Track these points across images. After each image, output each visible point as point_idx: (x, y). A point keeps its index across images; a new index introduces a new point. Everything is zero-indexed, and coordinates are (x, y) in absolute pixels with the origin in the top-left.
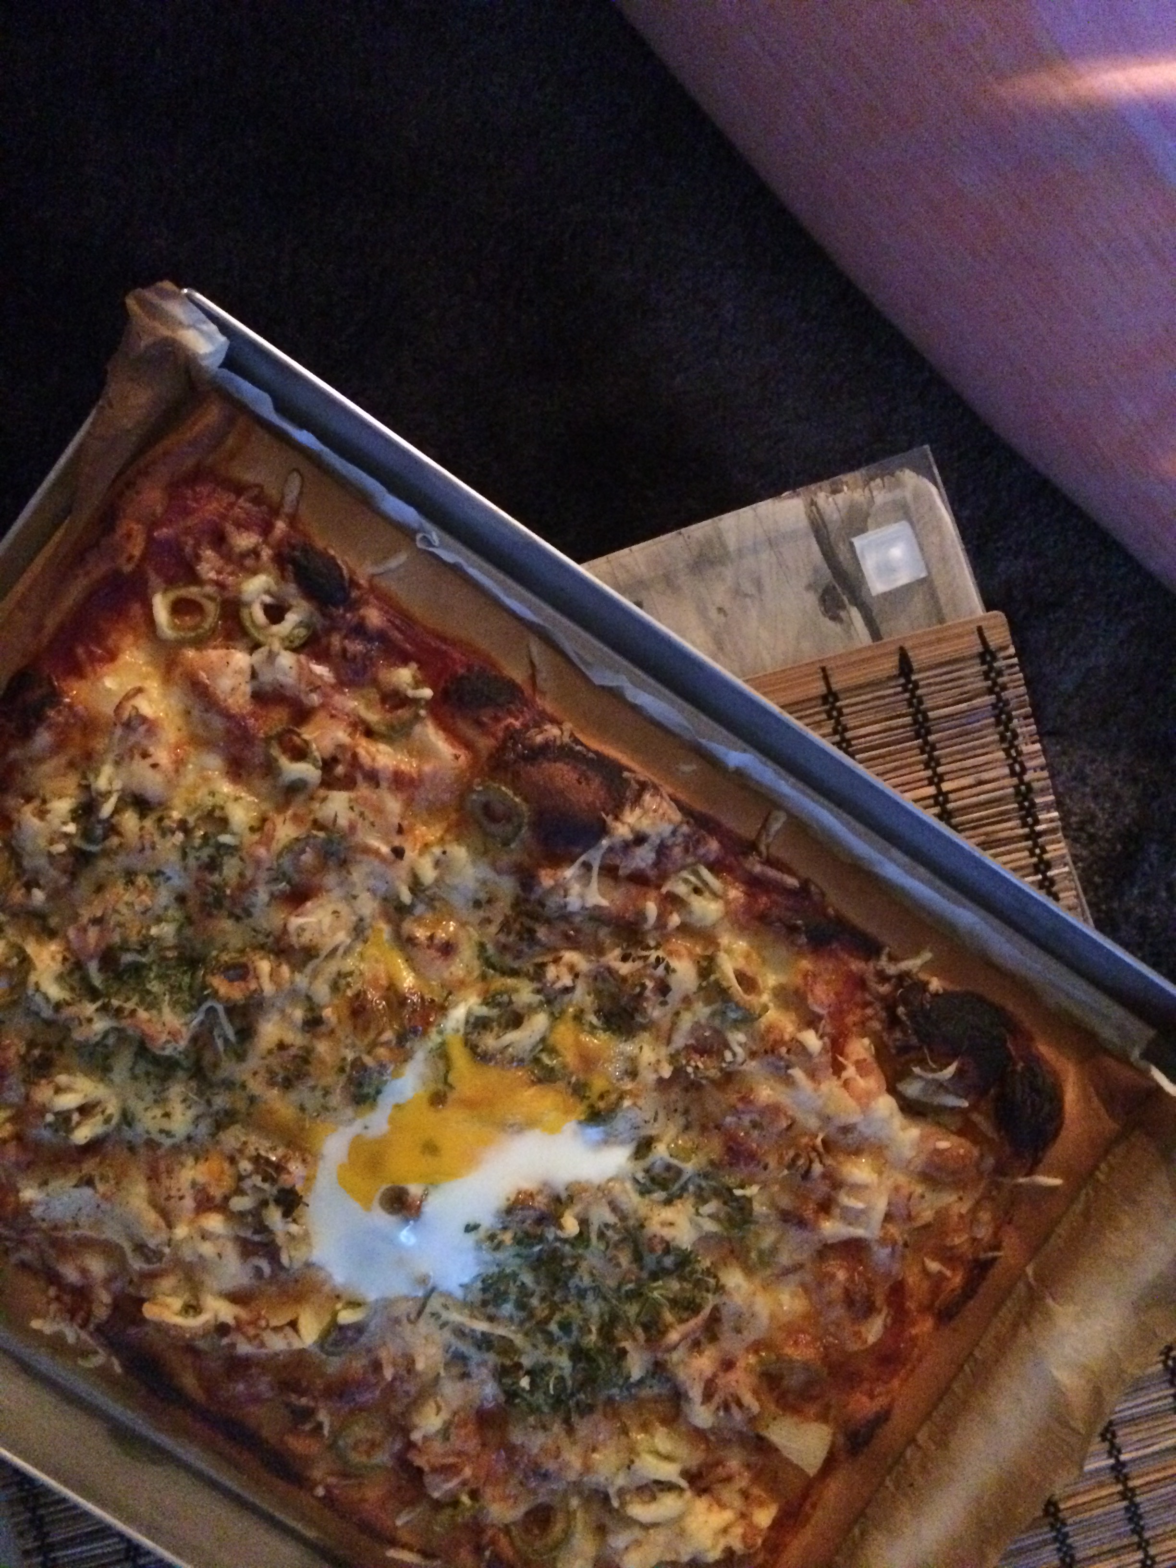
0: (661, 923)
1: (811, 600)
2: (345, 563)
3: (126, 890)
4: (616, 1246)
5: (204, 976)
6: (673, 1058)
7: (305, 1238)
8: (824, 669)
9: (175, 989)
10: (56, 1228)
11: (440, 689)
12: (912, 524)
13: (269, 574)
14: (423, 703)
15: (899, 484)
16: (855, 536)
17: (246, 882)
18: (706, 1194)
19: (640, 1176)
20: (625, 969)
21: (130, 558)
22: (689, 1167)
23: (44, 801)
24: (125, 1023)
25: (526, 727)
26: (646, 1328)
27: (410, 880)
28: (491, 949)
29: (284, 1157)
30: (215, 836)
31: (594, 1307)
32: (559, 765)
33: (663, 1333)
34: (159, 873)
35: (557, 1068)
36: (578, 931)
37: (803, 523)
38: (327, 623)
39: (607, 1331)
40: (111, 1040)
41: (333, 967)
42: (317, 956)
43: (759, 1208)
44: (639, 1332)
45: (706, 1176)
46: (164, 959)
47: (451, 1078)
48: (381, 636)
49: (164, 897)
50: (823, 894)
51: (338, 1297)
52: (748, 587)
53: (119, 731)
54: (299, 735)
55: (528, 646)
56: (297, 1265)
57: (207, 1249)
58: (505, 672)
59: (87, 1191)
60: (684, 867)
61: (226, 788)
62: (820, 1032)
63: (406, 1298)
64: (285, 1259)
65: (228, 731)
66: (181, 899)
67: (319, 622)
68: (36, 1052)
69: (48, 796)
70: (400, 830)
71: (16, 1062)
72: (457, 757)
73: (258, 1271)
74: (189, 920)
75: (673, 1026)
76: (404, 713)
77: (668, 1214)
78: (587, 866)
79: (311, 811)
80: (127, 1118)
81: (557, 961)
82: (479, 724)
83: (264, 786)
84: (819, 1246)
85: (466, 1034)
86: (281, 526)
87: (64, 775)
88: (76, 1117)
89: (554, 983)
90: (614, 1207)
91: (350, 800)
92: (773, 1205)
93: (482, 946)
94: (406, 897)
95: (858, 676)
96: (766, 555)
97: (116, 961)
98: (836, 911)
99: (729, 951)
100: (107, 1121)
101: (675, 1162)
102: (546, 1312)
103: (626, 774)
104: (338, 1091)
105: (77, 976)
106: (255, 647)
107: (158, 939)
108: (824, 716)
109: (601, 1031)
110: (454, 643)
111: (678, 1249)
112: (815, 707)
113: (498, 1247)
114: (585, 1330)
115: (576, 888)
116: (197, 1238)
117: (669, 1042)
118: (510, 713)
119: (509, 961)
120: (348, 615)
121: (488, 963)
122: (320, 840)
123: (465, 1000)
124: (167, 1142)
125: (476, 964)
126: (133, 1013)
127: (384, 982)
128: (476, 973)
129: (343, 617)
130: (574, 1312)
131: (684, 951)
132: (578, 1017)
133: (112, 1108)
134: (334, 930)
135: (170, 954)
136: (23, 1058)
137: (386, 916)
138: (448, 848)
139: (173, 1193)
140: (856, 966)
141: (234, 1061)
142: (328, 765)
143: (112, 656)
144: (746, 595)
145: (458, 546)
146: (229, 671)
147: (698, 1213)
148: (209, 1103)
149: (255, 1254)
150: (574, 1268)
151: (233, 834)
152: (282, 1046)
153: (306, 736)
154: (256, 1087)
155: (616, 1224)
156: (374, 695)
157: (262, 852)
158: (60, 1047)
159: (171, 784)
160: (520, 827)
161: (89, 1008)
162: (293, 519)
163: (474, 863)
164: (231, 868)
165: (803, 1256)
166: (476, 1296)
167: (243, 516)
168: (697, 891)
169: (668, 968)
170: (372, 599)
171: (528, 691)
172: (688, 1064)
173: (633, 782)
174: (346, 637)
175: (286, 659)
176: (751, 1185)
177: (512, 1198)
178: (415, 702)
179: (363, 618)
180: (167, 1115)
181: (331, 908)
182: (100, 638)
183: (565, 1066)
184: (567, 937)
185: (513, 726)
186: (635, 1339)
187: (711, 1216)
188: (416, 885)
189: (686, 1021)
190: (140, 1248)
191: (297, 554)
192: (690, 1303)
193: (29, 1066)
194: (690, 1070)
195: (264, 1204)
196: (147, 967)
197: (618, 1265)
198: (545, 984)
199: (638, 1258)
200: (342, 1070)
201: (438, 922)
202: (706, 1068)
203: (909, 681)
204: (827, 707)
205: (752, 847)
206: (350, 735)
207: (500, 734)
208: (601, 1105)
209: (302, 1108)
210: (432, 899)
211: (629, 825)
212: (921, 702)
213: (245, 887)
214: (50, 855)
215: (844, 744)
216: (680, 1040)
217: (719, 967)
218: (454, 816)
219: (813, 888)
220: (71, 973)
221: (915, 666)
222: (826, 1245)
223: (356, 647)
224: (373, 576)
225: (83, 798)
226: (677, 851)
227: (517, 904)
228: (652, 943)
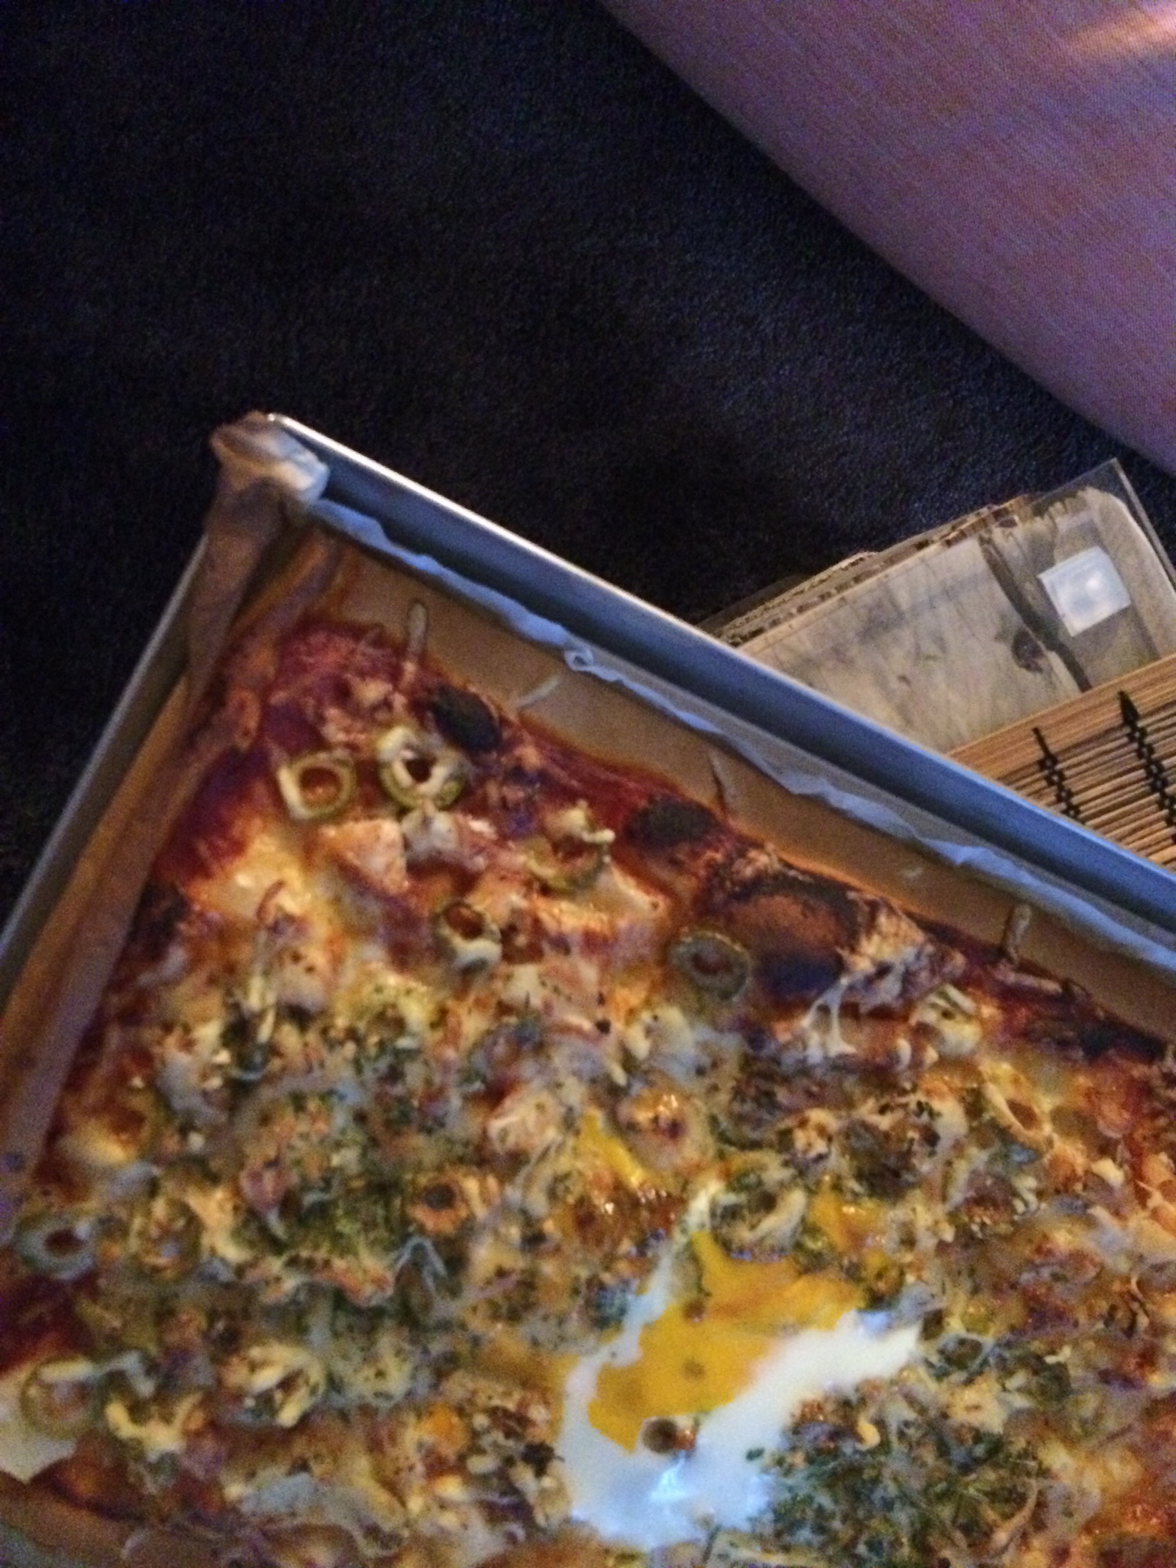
0: (916, 1063)
1: (1003, 651)
2: (489, 698)
3: (297, 1118)
4: (919, 1444)
5: (403, 1205)
6: (953, 1217)
7: (560, 1491)
8: (1036, 731)
9: (369, 1225)
10: (271, 1520)
11: (620, 827)
12: (1105, 549)
13: (407, 725)
14: (605, 848)
15: (1084, 505)
16: (1042, 570)
17: (434, 1089)
18: (1011, 1365)
19: (935, 1359)
20: (885, 1122)
21: (246, 733)
22: (988, 1340)
23: (187, 1029)
24: (320, 1278)
25: (730, 860)
26: (967, 1530)
27: (620, 1055)
28: (725, 1123)
29: (523, 1399)
30: (392, 1041)
31: (902, 1517)
32: (778, 899)
33: (988, 1533)
34: (331, 1092)
35: (825, 1251)
36: (822, 1085)
37: (982, 565)
38: (479, 771)
39: (920, 1543)
40: (302, 1297)
41: (546, 1172)
42: (527, 1162)
43: (1075, 1372)
44: (958, 1535)
45: (1008, 1345)
46: (350, 1191)
47: (705, 1283)
48: (542, 776)
49: (341, 1118)
50: (1088, 995)
51: (607, 1552)
52: (930, 648)
53: (263, 936)
54: (468, 907)
55: (709, 761)
56: (555, 1521)
57: (449, 1520)
58: (687, 794)
59: (302, 1478)
60: (931, 990)
61: (392, 980)
62: (1119, 1160)
63: (688, 1544)
64: (540, 1520)
65: (389, 916)
66: (360, 1118)
67: (470, 770)
68: (220, 1326)
69: (191, 1022)
70: (602, 1000)
71: (198, 1340)
72: (655, 906)
73: (511, 1538)
74: (374, 1142)
75: (947, 1179)
76: (583, 863)
77: (970, 1396)
78: (825, 1010)
79: (493, 994)
80: (334, 1383)
81: (803, 1123)
82: (674, 863)
83: (437, 972)
84: (1146, 1404)
85: (714, 1229)
86: (410, 668)
87: (205, 994)
88: (278, 1396)
89: (805, 1152)
90: (911, 1400)
91: (540, 976)
92: (1088, 1365)
93: (713, 1120)
94: (620, 1076)
95: (1075, 732)
96: (945, 609)
97: (298, 1203)
98: (1106, 1011)
99: (995, 1079)
100: (313, 1391)
101: (974, 1336)
102: (851, 1532)
103: (852, 895)
104: (575, 1316)
105: (253, 1226)
106: (402, 812)
107: (341, 1169)
108: (1044, 783)
109: (866, 1199)
110: (627, 771)
111: (989, 1434)
112: (1033, 774)
113: (789, 1471)
114: (896, 1543)
115: (814, 1039)
116: (435, 1508)
117: (944, 1198)
118: (709, 846)
119: (750, 1133)
120: (503, 759)
121: (723, 1138)
122: (512, 1029)
123: (705, 1186)
124: (384, 1405)
125: (710, 1140)
126: (327, 1263)
127: (608, 1179)
128: (711, 1152)
129: (498, 761)
130: (883, 1528)
131: (945, 1089)
132: (837, 1187)
133: (316, 1375)
134: (542, 1128)
135: (357, 1184)
136: (205, 1335)
137: (596, 1100)
138: (659, 1012)
139: (402, 1463)
140: (1139, 1071)
141: (449, 1299)
142: (507, 934)
143: (238, 848)
144: (928, 657)
145: (614, 659)
146: (380, 847)
147: (1005, 1389)
148: (426, 1351)
149: (505, 1518)
150: (876, 1481)
151: (413, 1035)
152: (501, 1273)
153: (479, 908)
154: (477, 1324)
155: (916, 1420)
156: (545, 845)
157: (450, 1053)
158: (246, 1315)
159: (331, 986)
160: (743, 977)
161: (275, 1265)
162: (423, 660)
163: (692, 1025)
164: (414, 1074)
165: (1131, 1418)
166: (768, 1530)
167: (366, 664)
168: (946, 1015)
169: (933, 1114)
170: (527, 737)
171: (717, 812)
172: (971, 1218)
173: (861, 904)
174: (503, 783)
175: (443, 823)
176: (1061, 1347)
177: (798, 1413)
178: (595, 847)
179: (519, 759)
180: (380, 1374)
181: (532, 1101)
182: (223, 828)
183: (832, 1247)
184: (810, 1094)
185: (714, 859)
186: (954, 1544)
187: (1019, 1390)
188: (628, 1061)
189: (962, 1171)
190: (373, 1532)
191: (436, 698)
192: (1011, 1492)
193: (214, 1342)
194: (975, 1228)
195: (509, 1461)
196: (334, 1203)
197: (924, 1465)
198: (794, 1155)
199: (943, 1450)
200: (576, 1292)
201: (657, 1100)
202: (995, 1223)
203: (1134, 728)
204: (1046, 772)
205: (1000, 953)
206: (526, 896)
207: (702, 873)
208: (882, 1286)
209: (535, 1343)
210: (646, 1072)
211: (869, 956)
212: (1151, 751)
213: (434, 1094)
214: (205, 1094)
215: (1073, 811)
216: (958, 1194)
217: (989, 1102)
218: (657, 973)
219: (1076, 989)
220: (246, 1224)
221: (1140, 710)
222: (1156, 1402)
223: (515, 793)
224: (523, 708)
225: (231, 1018)
226: (924, 975)
227: (747, 1062)
228: (908, 1086)
